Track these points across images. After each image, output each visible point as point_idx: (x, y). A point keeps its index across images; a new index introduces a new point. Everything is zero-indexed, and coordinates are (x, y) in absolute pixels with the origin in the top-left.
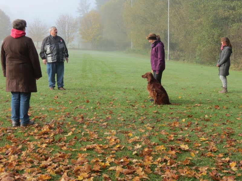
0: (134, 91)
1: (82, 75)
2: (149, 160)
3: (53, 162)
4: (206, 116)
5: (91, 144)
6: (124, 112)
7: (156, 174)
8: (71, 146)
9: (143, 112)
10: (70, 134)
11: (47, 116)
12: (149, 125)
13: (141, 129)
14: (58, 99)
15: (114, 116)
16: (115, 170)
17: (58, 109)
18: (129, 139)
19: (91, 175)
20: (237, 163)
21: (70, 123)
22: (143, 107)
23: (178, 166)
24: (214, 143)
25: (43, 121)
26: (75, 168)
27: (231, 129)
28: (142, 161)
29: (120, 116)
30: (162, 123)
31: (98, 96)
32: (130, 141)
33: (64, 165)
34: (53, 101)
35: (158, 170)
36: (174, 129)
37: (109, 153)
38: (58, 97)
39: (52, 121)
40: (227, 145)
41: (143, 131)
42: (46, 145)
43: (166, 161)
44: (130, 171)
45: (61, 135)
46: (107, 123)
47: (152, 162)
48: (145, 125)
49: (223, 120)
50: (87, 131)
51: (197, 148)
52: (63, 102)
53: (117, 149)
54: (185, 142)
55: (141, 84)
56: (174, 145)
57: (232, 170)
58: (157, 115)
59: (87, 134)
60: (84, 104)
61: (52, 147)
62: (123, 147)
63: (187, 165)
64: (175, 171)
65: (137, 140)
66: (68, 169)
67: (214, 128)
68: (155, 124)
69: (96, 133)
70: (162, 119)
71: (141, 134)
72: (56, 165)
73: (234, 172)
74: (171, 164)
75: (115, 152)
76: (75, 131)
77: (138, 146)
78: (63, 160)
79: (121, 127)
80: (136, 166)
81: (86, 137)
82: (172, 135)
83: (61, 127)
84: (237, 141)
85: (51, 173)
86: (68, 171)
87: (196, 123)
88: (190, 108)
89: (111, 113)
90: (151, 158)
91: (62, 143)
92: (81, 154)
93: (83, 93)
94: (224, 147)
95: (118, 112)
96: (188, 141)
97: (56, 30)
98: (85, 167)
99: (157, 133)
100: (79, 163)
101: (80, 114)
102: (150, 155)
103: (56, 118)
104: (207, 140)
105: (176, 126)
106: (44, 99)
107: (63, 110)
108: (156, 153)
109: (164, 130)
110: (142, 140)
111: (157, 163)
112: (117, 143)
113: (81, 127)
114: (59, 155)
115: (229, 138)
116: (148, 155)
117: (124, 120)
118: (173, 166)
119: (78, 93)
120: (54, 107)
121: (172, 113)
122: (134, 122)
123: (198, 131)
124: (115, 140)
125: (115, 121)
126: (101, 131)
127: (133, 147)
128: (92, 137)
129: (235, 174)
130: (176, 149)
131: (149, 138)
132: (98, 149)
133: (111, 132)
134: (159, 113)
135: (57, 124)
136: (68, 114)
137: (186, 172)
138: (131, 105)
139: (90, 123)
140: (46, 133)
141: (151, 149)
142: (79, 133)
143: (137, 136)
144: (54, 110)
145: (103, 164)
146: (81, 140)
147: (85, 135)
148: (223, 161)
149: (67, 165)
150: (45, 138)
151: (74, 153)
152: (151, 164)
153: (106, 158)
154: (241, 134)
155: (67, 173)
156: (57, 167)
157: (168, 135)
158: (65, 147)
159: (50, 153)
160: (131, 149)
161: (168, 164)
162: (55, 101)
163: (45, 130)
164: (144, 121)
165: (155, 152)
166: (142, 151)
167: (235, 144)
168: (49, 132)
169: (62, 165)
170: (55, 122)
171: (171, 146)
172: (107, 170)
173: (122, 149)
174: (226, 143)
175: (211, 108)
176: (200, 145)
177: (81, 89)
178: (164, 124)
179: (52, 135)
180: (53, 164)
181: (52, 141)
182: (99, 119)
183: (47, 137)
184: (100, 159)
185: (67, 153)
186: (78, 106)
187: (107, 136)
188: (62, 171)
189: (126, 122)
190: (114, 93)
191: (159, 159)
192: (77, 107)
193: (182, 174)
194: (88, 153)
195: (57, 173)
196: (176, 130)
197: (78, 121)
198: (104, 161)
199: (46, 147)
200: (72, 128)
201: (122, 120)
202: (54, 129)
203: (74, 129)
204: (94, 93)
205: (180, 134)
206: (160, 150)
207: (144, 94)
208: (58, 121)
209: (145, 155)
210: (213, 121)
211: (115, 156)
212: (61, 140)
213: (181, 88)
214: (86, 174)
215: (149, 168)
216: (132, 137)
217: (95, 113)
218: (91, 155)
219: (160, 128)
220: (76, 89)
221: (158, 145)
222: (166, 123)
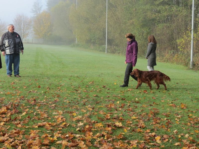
0: (78, 78)
1: (35, 65)
2: (89, 135)
3: (10, 138)
4: (137, 99)
5: (41, 122)
6: (69, 96)
7: (96, 147)
8: (25, 124)
9: (85, 96)
10: (24, 114)
11: (5, 99)
12: (90, 107)
13: (83, 109)
14: (14, 85)
15: (61, 99)
16: (62, 144)
17: (14, 93)
18: (73, 118)
19: (41, 148)
20: (161, 137)
21: (24, 105)
22: (85, 92)
23: (113, 140)
24: (143, 121)
25: (2, 103)
26: (28, 142)
27: (157, 109)
28: (84, 136)
29: (66, 99)
30: (100, 104)
31: (48, 82)
32: (74, 120)
33: (19, 140)
34: (10, 86)
35: (97, 144)
36: (110, 110)
37: (56, 130)
38: (14, 83)
39: (9, 103)
40: (153, 122)
41: (85, 111)
42: (4, 123)
43: (103, 136)
44: (74, 144)
45: (16, 114)
46: (55, 105)
47: (92, 137)
48: (87, 107)
49: (150, 102)
50: (39, 112)
51: (129, 125)
52: (18, 87)
53: (63, 126)
54: (119, 120)
55: (84, 72)
56: (110, 123)
57: (157, 143)
58: (97, 98)
59: (38, 114)
60: (36, 89)
61: (9, 125)
62: (68, 124)
63: (121, 139)
64: (111, 144)
65: (80, 119)
66: (22, 143)
67: (143, 108)
68: (94, 105)
69: (46, 113)
70: (101, 101)
71: (83, 114)
72: (12, 140)
73: (159, 144)
74: (108, 138)
75: (62, 128)
76: (28, 111)
77: (81, 124)
78: (18, 136)
79: (67, 108)
80: (79, 140)
81: (38, 117)
82: (109, 115)
83: (17, 108)
84: (161, 119)
85: (8, 146)
86: (22, 144)
87: (128, 105)
88: (123, 93)
89: (59, 96)
90: (91, 133)
91: (17, 121)
92: (33, 130)
93: (36, 80)
94: (151, 124)
95: (64, 95)
96: (121, 119)
97: (13, 27)
98: (36, 142)
99: (96, 113)
100: (31, 138)
101: (33, 97)
102: (90, 131)
103: (13, 100)
104: (137, 119)
105: (112, 107)
106: (3, 84)
107: (18, 94)
108: (96, 129)
109: (102, 111)
110: (84, 119)
111: (96, 137)
112: (63, 121)
113: (33, 108)
114: (14, 131)
115: (155, 116)
116: (89, 131)
117: (70, 103)
118: (109, 140)
119: (31, 80)
120: (11, 91)
121: (109, 97)
122: (78, 104)
123: (130, 111)
124: (62, 119)
125: (62, 103)
126: (50, 112)
127: (76, 125)
128: (43, 116)
129: (159, 146)
130: (112, 126)
131: (90, 117)
132: (47, 127)
133: (58, 112)
134: (98, 97)
135: (13, 106)
136: (23, 97)
137: (120, 145)
138: (75, 90)
139: (40, 104)
140: (4, 113)
141: (91, 126)
142: (32, 113)
143: (80, 116)
144: (11, 94)
145: (52, 139)
146: (33, 119)
147: (37, 115)
148: (150, 136)
149: (21, 140)
150: (3, 117)
151: (27, 130)
152: (91, 138)
153: (54, 134)
154: (164, 113)
155: (22, 147)
156: (13, 141)
157: (105, 114)
158: (20, 125)
159: (7, 129)
160: (75, 126)
161: (105, 138)
162: (11, 86)
163: (3, 110)
164: (85, 103)
165: (94, 128)
166: (84, 128)
167: (159, 122)
168: (6, 113)
169: (17, 140)
170: (11, 104)
171: (108, 123)
172: (55, 143)
173: (67, 126)
174: (152, 121)
175: (140, 93)
176: (131, 122)
177: (34, 77)
178: (102, 105)
179: (9, 115)
180: (10, 139)
181: (9, 120)
182: (49, 101)
183: (4, 116)
184: (49, 135)
185: (21, 130)
186: (31, 90)
187: (55, 115)
188: (17, 145)
189: (71, 104)
190: (61, 80)
191: (98, 134)
192: (30, 92)
193: (117, 147)
194: (39, 130)
195: (12, 146)
196: (112, 111)
197: (31, 103)
198: (52, 136)
199: (4, 124)
200: (26, 109)
201: (68, 102)
202: (11, 110)
203: (27, 110)
204: (44, 79)
205: (116, 114)
206: (99, 127)
207: (86, 80)
208: (14, 103)
209: (87, 131)
210: (142, 103)
211: (61, 132)
212: (17, 119)
213: (116, 76)
214: (37, 147)
215: (90, 141)
216: (76, 116)
217: (46, 96)
218: (41, 132)
219: (99, 109)
220: (29, 77)
221: (97, 122)
222: (104, 105)
